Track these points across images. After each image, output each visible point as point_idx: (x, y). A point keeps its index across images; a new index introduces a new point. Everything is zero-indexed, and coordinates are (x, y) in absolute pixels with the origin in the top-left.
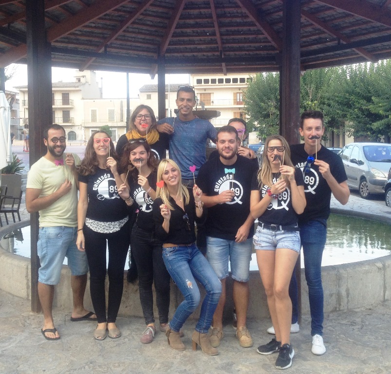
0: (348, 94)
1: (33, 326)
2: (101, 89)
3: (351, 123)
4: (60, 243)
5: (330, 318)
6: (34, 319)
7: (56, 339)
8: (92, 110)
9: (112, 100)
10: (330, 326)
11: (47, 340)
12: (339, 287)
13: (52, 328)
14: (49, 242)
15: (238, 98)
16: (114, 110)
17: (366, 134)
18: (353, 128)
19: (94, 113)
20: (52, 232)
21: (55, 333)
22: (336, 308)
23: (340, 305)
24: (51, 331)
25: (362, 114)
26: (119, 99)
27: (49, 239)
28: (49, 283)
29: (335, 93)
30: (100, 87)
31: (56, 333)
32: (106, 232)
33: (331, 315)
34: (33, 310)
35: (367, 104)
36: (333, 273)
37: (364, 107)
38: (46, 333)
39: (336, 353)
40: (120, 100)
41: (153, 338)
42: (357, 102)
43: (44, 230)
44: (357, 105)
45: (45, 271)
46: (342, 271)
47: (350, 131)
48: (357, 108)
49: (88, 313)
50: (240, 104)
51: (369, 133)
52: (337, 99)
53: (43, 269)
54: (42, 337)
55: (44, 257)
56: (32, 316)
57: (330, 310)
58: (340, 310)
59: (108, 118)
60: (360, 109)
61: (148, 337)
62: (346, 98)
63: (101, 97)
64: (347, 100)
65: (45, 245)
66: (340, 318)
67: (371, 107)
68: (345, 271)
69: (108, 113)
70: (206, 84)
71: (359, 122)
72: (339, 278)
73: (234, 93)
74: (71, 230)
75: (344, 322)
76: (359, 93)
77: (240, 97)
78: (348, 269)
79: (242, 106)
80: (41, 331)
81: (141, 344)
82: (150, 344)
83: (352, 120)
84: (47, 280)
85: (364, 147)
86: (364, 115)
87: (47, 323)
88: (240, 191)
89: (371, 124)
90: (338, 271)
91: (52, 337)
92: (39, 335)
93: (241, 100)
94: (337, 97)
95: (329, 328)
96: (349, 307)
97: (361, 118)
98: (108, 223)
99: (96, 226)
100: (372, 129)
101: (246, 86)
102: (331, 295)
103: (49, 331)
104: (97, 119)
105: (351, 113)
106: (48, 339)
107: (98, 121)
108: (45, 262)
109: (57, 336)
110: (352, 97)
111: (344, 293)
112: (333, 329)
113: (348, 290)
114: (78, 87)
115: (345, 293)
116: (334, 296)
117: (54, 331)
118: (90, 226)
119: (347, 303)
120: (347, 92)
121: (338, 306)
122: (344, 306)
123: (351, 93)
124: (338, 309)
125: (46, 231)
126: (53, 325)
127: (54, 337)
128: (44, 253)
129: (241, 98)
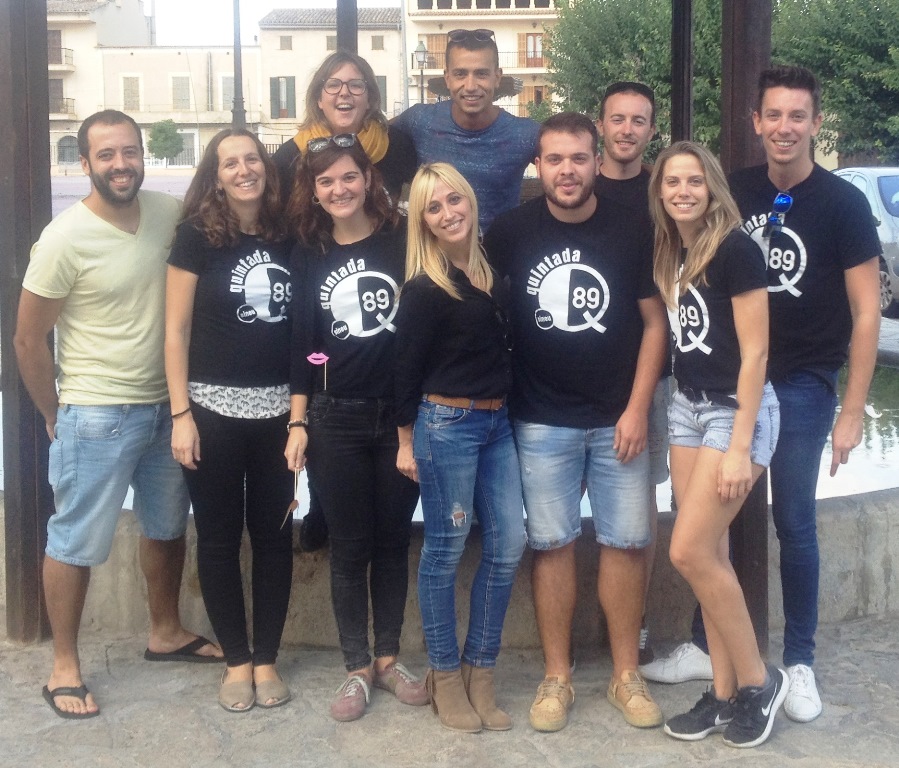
0: (825, 40)
1: (17, 681)
2: (150, 20)
3: (833, 117)
4: (116, 450)
5: (843, 638)
6: (16, 660)
7: (88, 715)
8: (126, 79)
9: (182, 51)
10: (847, 659)
11: (60, 720)
12: (865, 553)
13: (75, 684)
14: (84, 447)
15: (531, 48)
16: (188, 78)
17: (869, 145)
18: (838, 130)
19: (131, 86)
20: (95, 420)
21: (83, 698)
22: (856, 609)
23: (867, 601)
24: (73, 692)
25: (861, 93)
26: (202, 47)
27: (83, 441)
28: (77, 561)
29: (791, 36)
30: (148, 14)
31: (88, 698)
32: (262, 414)
33: (844, 628)
34: (12, 634)
35: (878, 66)
36: (851, 515)
37: (867, 76)
38: (59, 700)
39: (873, 732)
40: (206, 51)
41: (367, 705)
42: (849, 59)
43: (72, 412)
44: (850, 69)
45: (66, 527)
46: (872, 510)
47: (829, 138)
48: (849, 76)
49: (193, 639)
50: (535, 66)
51: (878, 143)
52: (796, 52)
53: (62, 521)
54: (48, 709)
55: (66, 488)
56: (9, 650)
57: (840, 615)
58: (866, 616)
59: (171, 102)
60: (858, 80)
61: (353, 704)
62: (821, 50)
63: (152, 44)
64: (822, 55)
65: (70, 456)
66: (868, 636)
67: (885, 74)
68: (880, 509)
69: (170, 85)
70: (444, 11)
71: (854, 115)
72: (864, 530)
73: (519, 35)
74: (148, 416)
75: (881, 647)
76: (854, 36)
77: (536, 47)
78: (888, 505)
79: (543, 70)
80: (41, 691)
81: (334, 722)
82: (357, 722)
83: (834, 107)
84: (73, 552)
85: (879, 179)
86: (867, 94)
87: (63, 669)
88: (599, 297)
89: (884, 120)
90: (863, 510)
91: (76, 711)
92: (36, 706)
93: (539, 55)
94: (798, 47)
95: (843, 665)
96: (892, 607)
97: (860, 102)
98: (268, 390)
99: (229, 401)
100: (885, 133)
101: (555, 16)
102: (844, 576)
103: (67, 694)
104: (141, 102)
105: (832, 89)
106: (66, 715)
107: (142, 109)
108: (69, 505)
109: (91, 708)
110: (836, 48)
111: (876, 569)
112: (857, 668)
113: (887, 563)
114: (85, 13)
115: (882, 570)
116: (851, 577)
117: (81, 692)
118: (209, 404)
119: (886, 597)
120: (824, 33)
121: (861, 604)
122: (877, 605)
123: (833, 36)
124: (860, 613)
125: (76, 417)
126: (80, 676)
127: (83, 711)
128: (66, 477)
129: (539, 48)
